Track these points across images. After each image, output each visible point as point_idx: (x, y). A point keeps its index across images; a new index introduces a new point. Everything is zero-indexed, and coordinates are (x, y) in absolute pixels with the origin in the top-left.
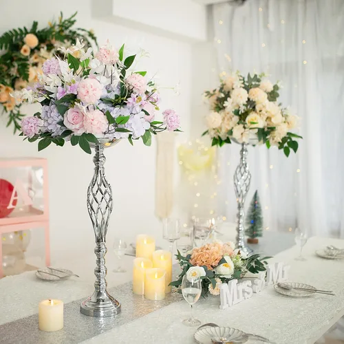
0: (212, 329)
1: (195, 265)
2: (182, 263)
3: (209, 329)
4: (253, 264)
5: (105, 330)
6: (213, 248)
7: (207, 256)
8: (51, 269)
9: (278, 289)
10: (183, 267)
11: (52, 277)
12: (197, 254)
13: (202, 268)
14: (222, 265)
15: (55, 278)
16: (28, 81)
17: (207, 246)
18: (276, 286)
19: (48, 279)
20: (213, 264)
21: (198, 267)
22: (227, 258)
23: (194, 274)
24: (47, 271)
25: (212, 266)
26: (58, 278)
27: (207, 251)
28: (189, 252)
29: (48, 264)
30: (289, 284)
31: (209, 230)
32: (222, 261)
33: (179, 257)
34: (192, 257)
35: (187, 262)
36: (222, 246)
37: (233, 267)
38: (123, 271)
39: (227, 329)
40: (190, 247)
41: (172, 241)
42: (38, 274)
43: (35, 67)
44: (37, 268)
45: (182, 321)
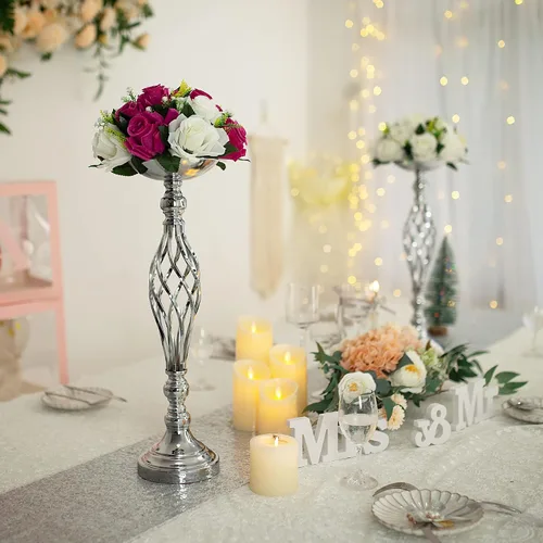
0: (405, 494)
1: (353, 370)
2: (326, 369)
3: (397, 494)
4: (455, 366)
5: (190, 506)
6: (383, 336)
7: (374, 352)
8: (72, 389)
9: (512, 412)
10: (329, 374)
11: (73, 404)
12: (353, 349)
13: (368, 377)
14: (403, 368)
15: (80, 405)
16: (12, 33)
17: (371, 335)
18: (506, 406)
19: (65, 406)
20: (388, 368)
21: (358, 374)
22: (412, 355)
23: (354, 387)
24: (64, 393)
25: (384, 371)
26: (86, 406)
27: (374, 343)
28: (337, 348)
29: (64, 380)
30: (529, 401)
31: (371, 304)
32: (404, 361)
33: (320, 356)
34: (345, 355)
35: (336, 366)
36: (399, 331)
37: (424, 372)
38: (209, 388)
39: (434, 494)
40: (336, 338)
41: (303, 326)
42: (46, 399)
43: (25, 8)
44: (42, 389)
45: (339, 479)
